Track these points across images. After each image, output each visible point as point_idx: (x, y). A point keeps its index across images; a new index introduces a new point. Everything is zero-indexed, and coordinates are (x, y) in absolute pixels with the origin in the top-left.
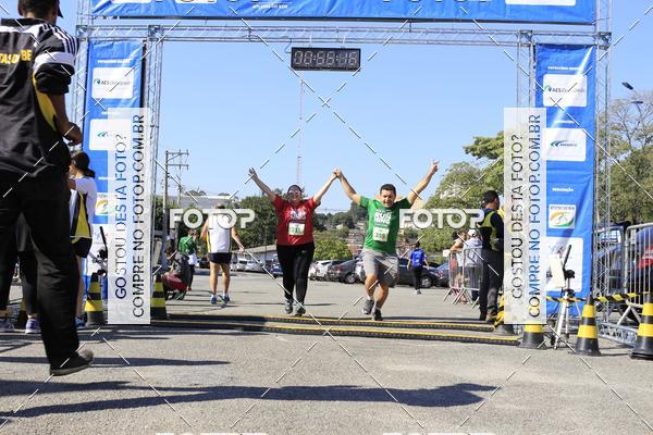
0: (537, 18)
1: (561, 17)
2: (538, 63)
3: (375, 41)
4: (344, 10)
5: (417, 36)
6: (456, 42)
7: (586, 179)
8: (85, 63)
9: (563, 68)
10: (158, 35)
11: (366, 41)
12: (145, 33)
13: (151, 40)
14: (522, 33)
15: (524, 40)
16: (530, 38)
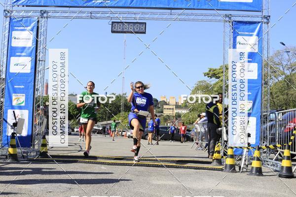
0: (234, 8)
1: (245, 8)
2: (234, 30)
3: (153, 19)
4: (138, 4)
5: (175, 17)
6: (193, 20)
7: (258, 88)
8: (8, 29)
9: (246, 33)
10: (45, 15)
11: (149, 19)
12: (39, 14)
13: (42, 17)
14: (226, 16)
15: (227, 19)
16: (230, 18)
